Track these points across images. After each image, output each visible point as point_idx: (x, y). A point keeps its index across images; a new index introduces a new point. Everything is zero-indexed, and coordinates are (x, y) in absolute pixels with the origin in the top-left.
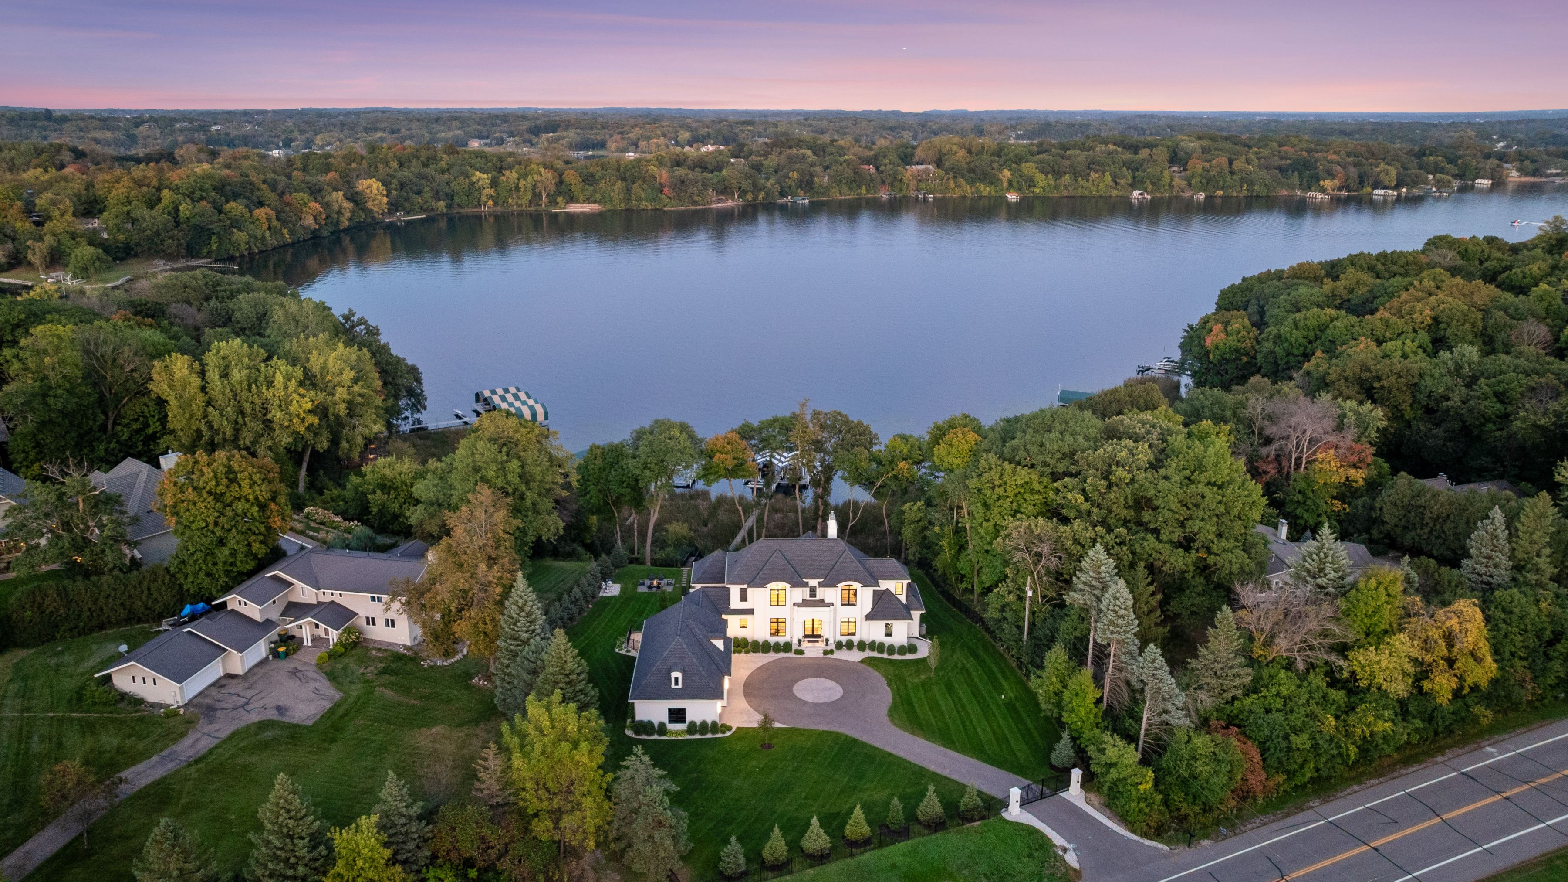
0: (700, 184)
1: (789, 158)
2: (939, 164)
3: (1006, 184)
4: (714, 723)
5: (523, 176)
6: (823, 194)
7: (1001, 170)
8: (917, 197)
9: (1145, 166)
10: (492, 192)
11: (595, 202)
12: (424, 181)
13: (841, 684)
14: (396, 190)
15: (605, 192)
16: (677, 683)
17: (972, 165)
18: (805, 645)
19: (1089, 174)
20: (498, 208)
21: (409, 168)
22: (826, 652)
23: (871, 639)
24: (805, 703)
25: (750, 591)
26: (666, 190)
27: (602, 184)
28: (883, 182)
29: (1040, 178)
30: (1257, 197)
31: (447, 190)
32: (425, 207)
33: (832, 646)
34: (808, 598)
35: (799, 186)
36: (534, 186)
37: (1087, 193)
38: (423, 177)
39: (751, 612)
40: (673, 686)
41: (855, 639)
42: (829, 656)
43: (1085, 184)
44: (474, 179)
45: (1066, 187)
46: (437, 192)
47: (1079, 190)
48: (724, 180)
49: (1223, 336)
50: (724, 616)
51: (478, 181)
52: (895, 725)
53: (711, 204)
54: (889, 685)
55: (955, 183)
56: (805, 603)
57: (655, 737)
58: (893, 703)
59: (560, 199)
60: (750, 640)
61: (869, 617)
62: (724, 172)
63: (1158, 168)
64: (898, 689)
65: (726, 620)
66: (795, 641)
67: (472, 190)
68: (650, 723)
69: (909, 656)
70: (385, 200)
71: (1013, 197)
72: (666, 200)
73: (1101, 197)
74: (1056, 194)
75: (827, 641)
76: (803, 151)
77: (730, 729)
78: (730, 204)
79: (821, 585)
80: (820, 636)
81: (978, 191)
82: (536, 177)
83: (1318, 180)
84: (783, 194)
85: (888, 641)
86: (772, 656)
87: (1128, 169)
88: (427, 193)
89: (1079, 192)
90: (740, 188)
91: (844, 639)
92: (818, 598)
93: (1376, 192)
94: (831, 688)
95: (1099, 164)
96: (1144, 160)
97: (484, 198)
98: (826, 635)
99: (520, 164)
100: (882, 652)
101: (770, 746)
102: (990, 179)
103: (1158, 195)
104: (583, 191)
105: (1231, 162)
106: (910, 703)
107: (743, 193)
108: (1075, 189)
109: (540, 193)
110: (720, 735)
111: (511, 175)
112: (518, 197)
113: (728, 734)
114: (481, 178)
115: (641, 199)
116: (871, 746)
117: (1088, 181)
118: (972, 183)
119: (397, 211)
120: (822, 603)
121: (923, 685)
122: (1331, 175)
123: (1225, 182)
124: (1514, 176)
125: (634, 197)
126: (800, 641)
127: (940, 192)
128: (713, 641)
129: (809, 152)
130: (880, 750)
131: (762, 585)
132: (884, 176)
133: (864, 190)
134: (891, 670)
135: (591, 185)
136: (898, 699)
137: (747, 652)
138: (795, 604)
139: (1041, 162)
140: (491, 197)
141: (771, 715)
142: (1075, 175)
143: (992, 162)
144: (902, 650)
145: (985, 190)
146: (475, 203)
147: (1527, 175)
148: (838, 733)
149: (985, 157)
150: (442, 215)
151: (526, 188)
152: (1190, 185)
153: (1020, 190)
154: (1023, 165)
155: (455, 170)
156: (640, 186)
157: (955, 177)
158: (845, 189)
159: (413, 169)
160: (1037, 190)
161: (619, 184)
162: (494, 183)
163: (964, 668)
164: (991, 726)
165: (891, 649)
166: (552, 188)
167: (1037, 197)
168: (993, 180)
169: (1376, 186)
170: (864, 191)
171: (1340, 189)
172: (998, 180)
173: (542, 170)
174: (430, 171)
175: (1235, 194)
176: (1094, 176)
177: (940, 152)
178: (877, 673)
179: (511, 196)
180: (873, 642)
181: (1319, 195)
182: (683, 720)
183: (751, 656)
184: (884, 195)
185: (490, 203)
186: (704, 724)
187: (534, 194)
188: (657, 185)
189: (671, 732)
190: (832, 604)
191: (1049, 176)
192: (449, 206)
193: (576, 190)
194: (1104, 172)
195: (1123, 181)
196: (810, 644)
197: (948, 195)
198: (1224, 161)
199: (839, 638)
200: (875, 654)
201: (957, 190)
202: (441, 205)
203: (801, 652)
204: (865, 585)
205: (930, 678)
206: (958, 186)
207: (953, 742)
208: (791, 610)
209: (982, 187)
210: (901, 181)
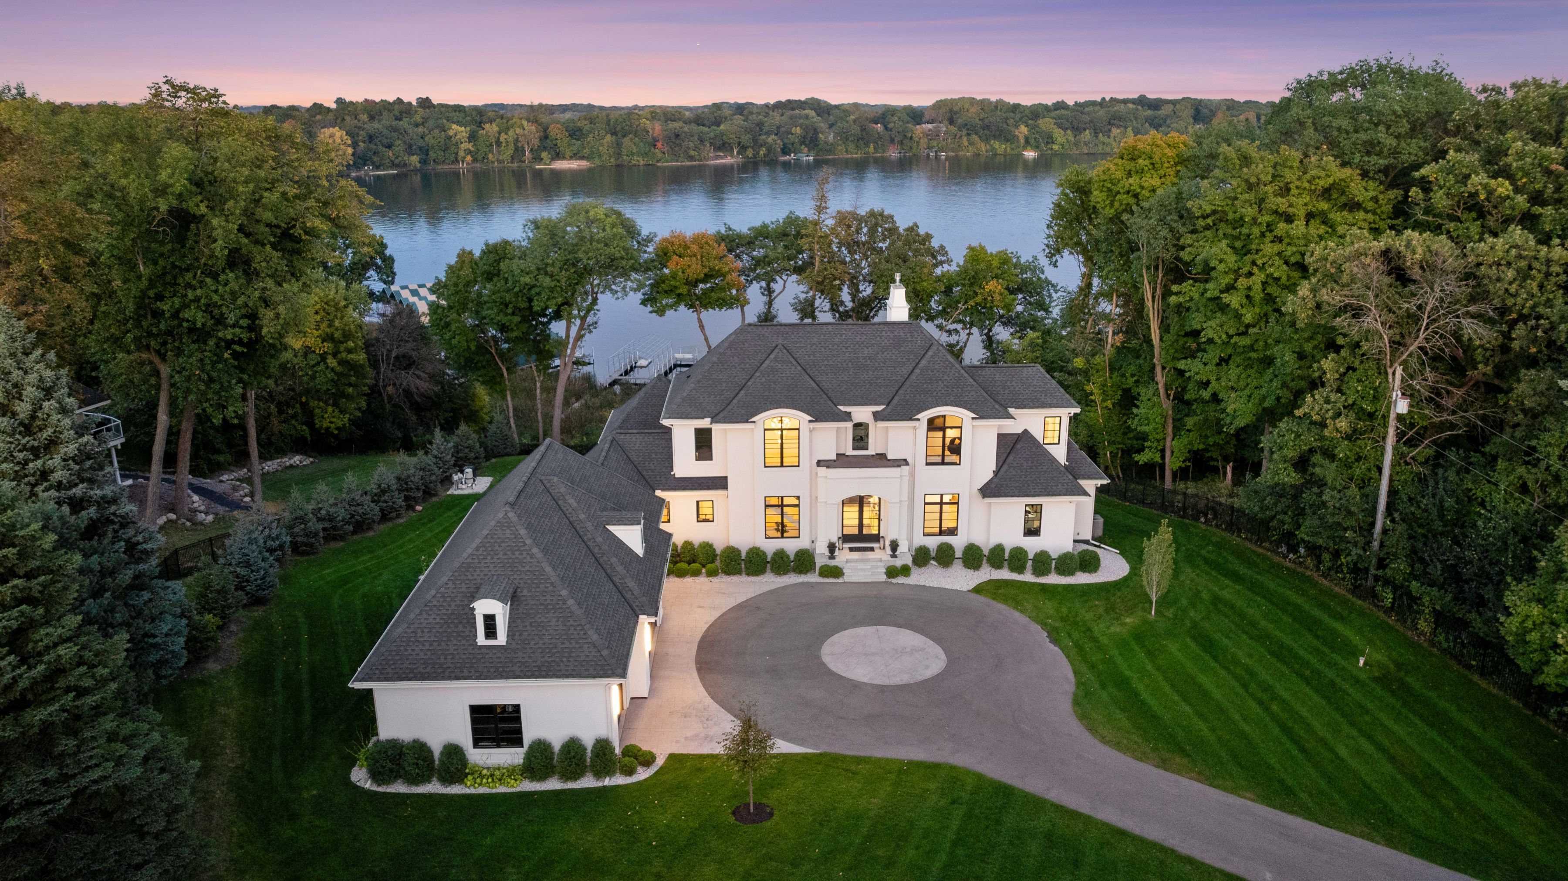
0: (696, 138)
1: (791, 118)
2: (951, 122)
3: (1022, 141)
4: (603, 746)
5: (506, 130)
6: (830, 152)
7: (1017, 127)
8: (928, 155)
9: (1168, 122)
10: (470, 146)
11: (582, 158)
12: (395, 134)
13: (938, 640)
14: (364, 142)
15: (592, 147)
16: (491, 631)
17: (986, 121)
18: (844, 557)
19: (1110, 130)
20: (478, 165)
21: (380, 121)
22: (892, 572)
23: (993, 541)
24: (855, 686)
25: (721, 433)
26: (659, 145)
27: (590, 138)
28: (892, 141)
29: (1058, 134)
31: (421, 143)
32: (397, 161)
33: (905, 558)
34: (850, 452)
35: (803, 143)
36: (517, 140)
37: (1108, 150)
38: (395, 130)
39: (720, 483)
40: (481, 640)
41: (958, 542)
42: (901, 580)
43: (1106, 140)
44: (451, 133)
45: (1086, 143)
46: (410, 146)
47: (1100, 146)
48: (722, 134)
50: (659, 493)
51: (456, 135)
52: (1103, 740)
53: (708, 160)
54: (1054, 641)
55: (968, 140)
56: (842, 461)
57: (434, 787)
58: (1079, 684)
59: (544, 155)
60: (719, 547)
61: (988, 491)
62: (722, 127)
63: (1182, 124)
64: (1079, 647)
65: (662, 502)
66: (821, 549)
67: (449, 145)
68: (420, 748)
69: (1082, 578)
70: (350, 151)
71: (1030, 155)
72: (659, 155)
74: (1075, 151)
75: (894, 546)
76: (806, 111)
77: (647, 760)
78: (728, 160)
79: (877, 416)
80: (876, 538)
81: (993, 149)
82: (518, 131)
84: (785, 151)
85: (1032, 545)
86: (769, 582)
87: (1151, 125)
88: (399, 146)
89: (1100, 149)
90: (739, 143)
91: (932, 543)
92: (871, 452)
94: (914, 650)
95: (1120, 119)
96: (1167, 116)
97: (461, 154)
98: (890, 533)
99: (502, 118)
100: (1020, 569)
101: (762, 813)
102: (1007, 137)
104: (569, 145)
106: (1122, 683)
107: (743, 148)
108: (1096, 145)
109: (523, 148)
110: (619, 780)
111: (492, 129)
112: (499, 152)
113: (642, 774)
114: (459, 131)
115: (633, 154)
116: (1059, 808)
117: (1109, 137)
118: (986, 140)
119: (365, 165)
120: (881, 460)
121: (1139, 636)
125: (624, 151)
126: (832, 548)
127: (953, 151)
128: (614, 529)
129: (812, 113)
130: (1088, 820)
131: (745, 417)
132: (893, 135)
134: (1049, 607)
135: (578, 140)
136: (1089, 676)
137: (712, 574)
138: (819, 463)
139: (1059, 117)
140: (470, 152)
141: (763, 721)
142: (1096, 131)
143: (1007, 118)
144: (1066, 564)
145: (1000, 147)
146: (452, 158)
148: (953, 768)
149: (998, 113)
150: (416, 170)
151: (507, 142)
153: (1037, 147)
154: (1040, 121)
155: (431, 123)
156: (631, 140)
157: (968, 135)
158: (851, 147)
159: (384, 122)
160: (1055, 147)
161: (609, 138)
162: (472, 137)
163: (1216, 600)
164: (1370, 738)
165: (1042, 562)
166: (536, 142)
167: (1056, 154)
170: (871, 149)
172: (1015, 136)
173: (525, 123)
174: (404, 124)
176: (1115, 131)
177: (951, 111)
178: (1017, 615)
179: (491, 151)
180: (998, 550)
182: (514, 738)
183: (722, 582)
184: (893, 154)
185: (469, 158)
186: (573, 747)
187: (517, 149)
188: (650, 139)
189: (478, 773)
190: (905, 462)
191: (1069, 132)
192: (423, 162)
193: (563, 144)
194: (1126, 128)
196: (856, 555)
197: (961, 153)
199: (920, 540)
200: (1005, 574)
201: (970, 148)
202: (414, 159)
203: (836, 572)
204: (982, 414)
205: (1145, 622)
206: (971, 143)
207: (1289, 791)
208: (813, 477)
209: (997, 145)
210: (911, 138)
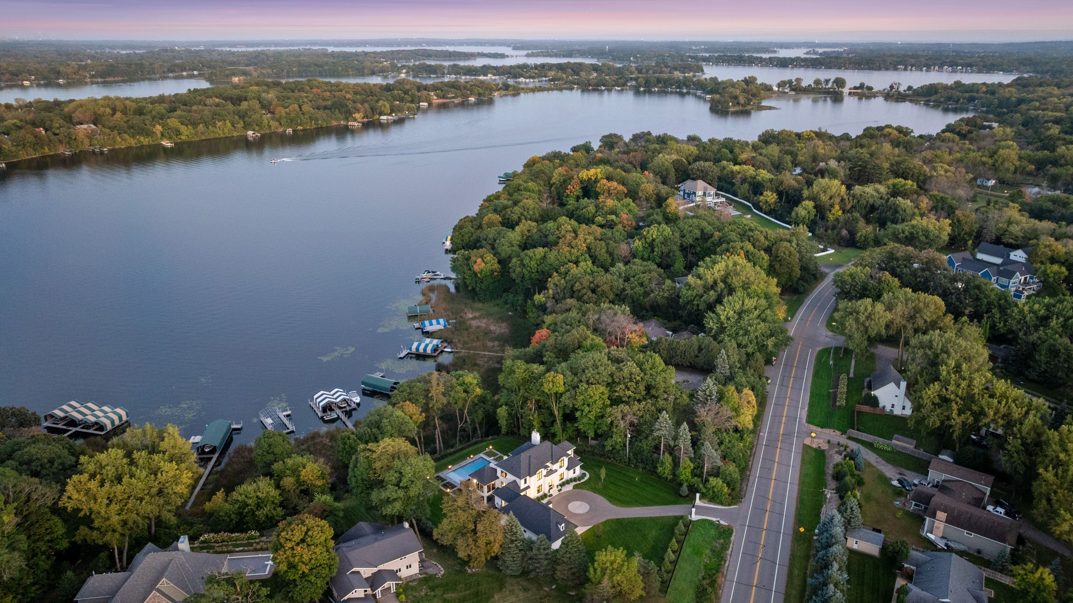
3: (159, 135)
6: (14, 157)
7: (154, 126)
8: (94, 151)
9: (248, 113)
17: (130, 123)
19: (215, 123)
22: (558, 490)
25: (527, 479)
28: (61, 142)
29: (183, 129)
30: (322, 128)
33: (559, 487)
34: (548, 472)
37: (217, 136)
39: (529, 487)
41: (566, 480)
43: (215, 130)
45: (202, 133)
47: (212, 134)
49: (483, 264)
55: (120, 137)
61: (568, 469)
63: (259, 115)
66: (547, 492)
71: (167, 144)
73: (227, 137)
74: (196, 139)
79: (552, 464)
80: (554, 486)
81: (140, 142)
83: (351, 114)
85: (575, 476)
87: (238, 116)
89: (212, 136)
91: (563, 482)
92: (551, 470)
93: (382, 117)
95: (218, 115)
96: (246, 110)
98: (556, 484)
102: (147, 132)
103: (262, 132)
105: (300, 107)
108: (209, 134)
117: (216, 127)
118: (133, 136)
122: (358, 111)
123: (301, 120)
124: (436, 101)
127: (110, 145)
132: (61, 137)
133: (46, 150)
138: (544, 476)
139: (181, 118)
142: (206, 125)
143: (144, 120)
145: (145, 141)
147: (441, 98)
152: (281, 124)
153: (171, 138)
154: (169, 122)
157: (119, 133)
158: (31, 150)
160: (183, 137)
167: (185, 142)
168: (149, 133)
169: (381, 114)
171: (363, 118)
172: (153, 132)
175: (308, 127)
176: (219, 124)
177: (95, 113)
178: (583, 489)
180: (571, 479)
181: (356, 124)
184: (64, 152)
190: (555, 470)
191: (189, 126)
194: (225, 120)
195: (238, 126)
196: (552, 490)
197: (117, 147)
198: (296, 106)
201: (123, 142)
203: (551, 495)
204: (563, 457)
206: (123, 139)
208: (544, 479)
209: (142, 139)
210: (75, 139)
